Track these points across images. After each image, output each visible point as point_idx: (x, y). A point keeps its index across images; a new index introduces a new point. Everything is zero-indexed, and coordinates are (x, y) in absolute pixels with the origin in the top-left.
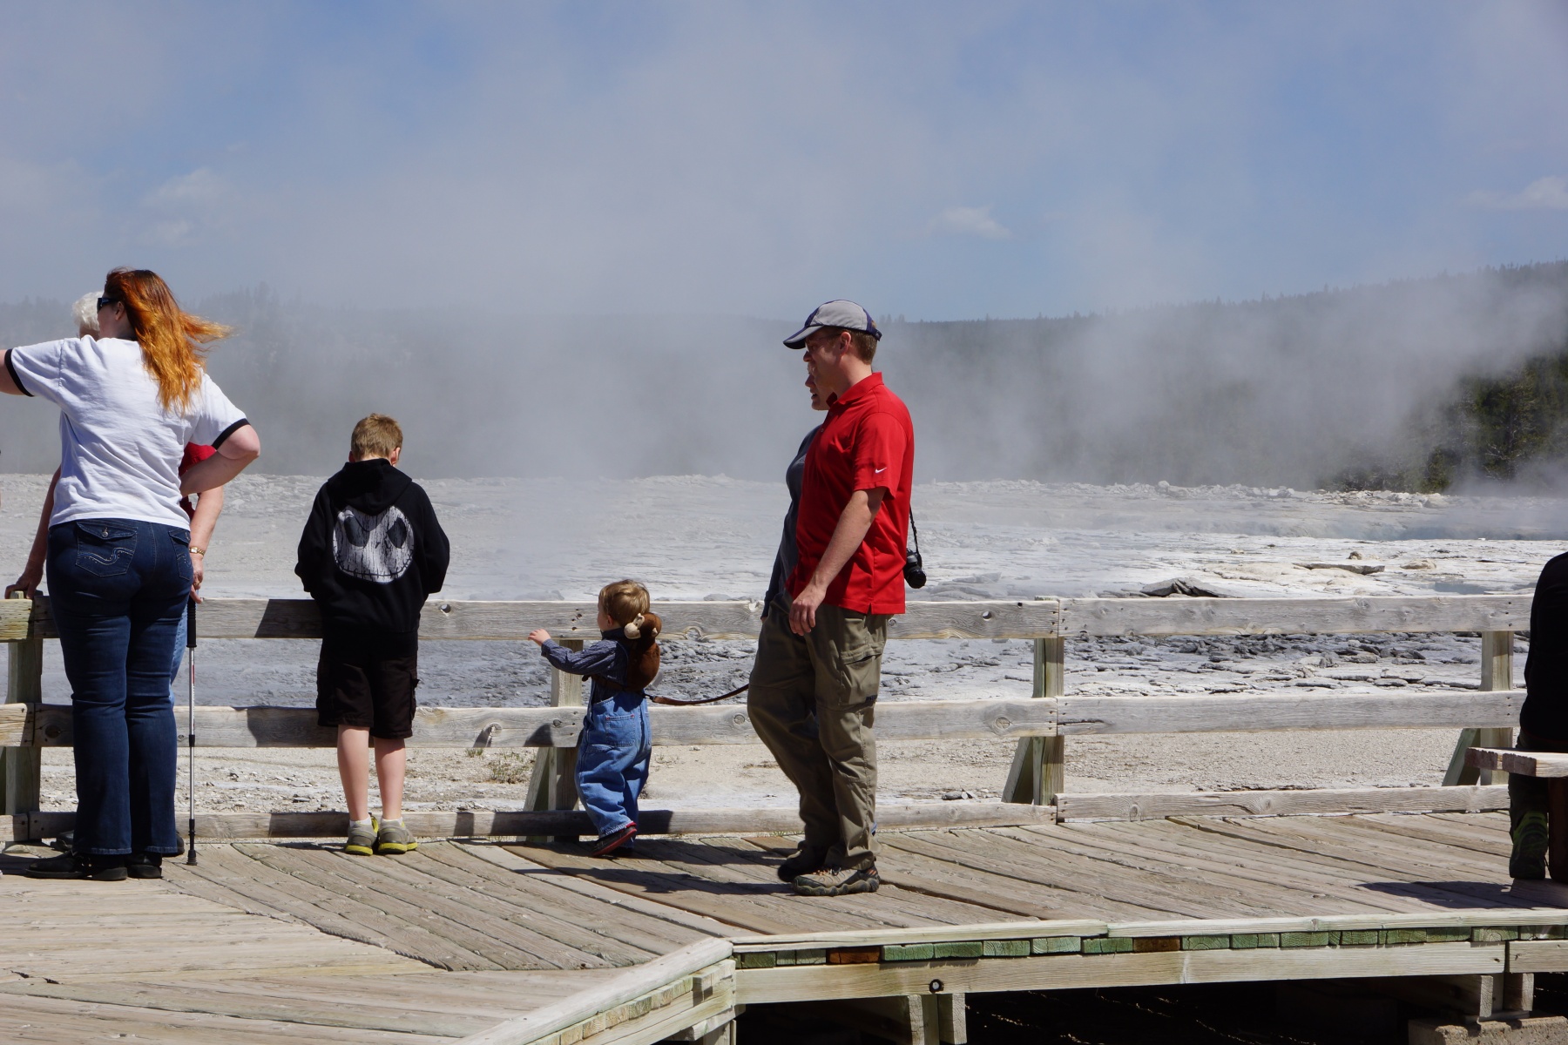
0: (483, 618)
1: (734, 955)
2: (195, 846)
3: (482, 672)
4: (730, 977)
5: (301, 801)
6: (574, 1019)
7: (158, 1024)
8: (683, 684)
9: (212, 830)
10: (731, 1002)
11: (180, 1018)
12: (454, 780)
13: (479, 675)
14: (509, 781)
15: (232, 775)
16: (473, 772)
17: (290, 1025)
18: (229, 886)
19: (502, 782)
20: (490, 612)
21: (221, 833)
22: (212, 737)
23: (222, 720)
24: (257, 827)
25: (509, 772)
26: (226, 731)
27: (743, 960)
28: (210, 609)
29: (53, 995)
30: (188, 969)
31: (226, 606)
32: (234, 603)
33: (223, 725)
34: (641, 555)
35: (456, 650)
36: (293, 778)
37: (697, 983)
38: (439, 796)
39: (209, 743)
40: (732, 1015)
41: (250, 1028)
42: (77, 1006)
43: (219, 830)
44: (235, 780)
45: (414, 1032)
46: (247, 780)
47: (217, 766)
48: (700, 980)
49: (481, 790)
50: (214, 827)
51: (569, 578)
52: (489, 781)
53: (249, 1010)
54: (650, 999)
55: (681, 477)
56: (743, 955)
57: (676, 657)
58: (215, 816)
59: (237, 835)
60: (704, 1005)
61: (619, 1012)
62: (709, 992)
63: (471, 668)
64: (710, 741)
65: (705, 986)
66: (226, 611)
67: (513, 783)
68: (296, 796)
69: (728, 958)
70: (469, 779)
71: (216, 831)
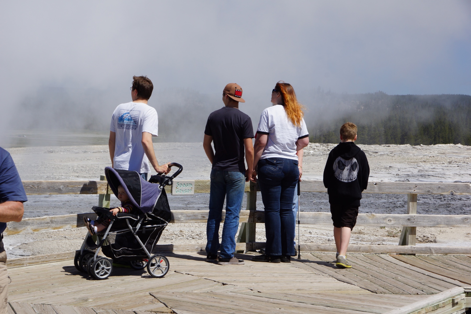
0: (386, 187)
1: (465, 292)
2: (300, 253)
3: (385, 203)
4: (464, 299)
5: (330, 241)
6: (415, 310)
7: (290, 306)
8: (447, 208)
9: (305, 249)
10: (464, 307)
11: (296, 304)
12: (376, 236)
13: (384, 204)
14: (393, 236)
15: (310, 232)
16: (382, 234)
17: (329, 308)
18: (310, 265)
19: (391, 237)
20: (389, 185)
21: (308, 250)
22: (305, 221)
23: (308, 216)
24: (318, 248)
25: (393, 234)
26: (309, 219)
27: (468, 294)
28: (305, 183)
29: (260, 296)
30: (299, 290)
31: (310, 182)
32: (312, 182)
33: (309, 218)
34: (434, 168)
35: (377, 196)
36: (328, 234)
37: (453, 300)
38: (372, 240)
39: (304, 223)
40: (464, 311)
41: (317, 308)
42: (267, 299)
43: (307, 249)
44: (311, 234)
45: (366, 312)
46: (314, 234)
47: (305, 230)
48: (454, 299)
49: (384, 239)
50: (305, 248)
51: (411, 175)
52: (387, 236)
53: (317, 303)
54: (438, 305)
55: (447, 145)
56: (468, 292)
57: (445, 200)
58: (306, 245)
59: (312, 250)
60: (455, 307)
61: (429, 308)
62: (457, 303)
63: (381, 202)
64: (456, 226)
65: (456, 301)
66: (309, 184)
67: (394, 237)
68: (329, 239)
69: (463, 293)
70: (381, 235)
71: (306, 249)
